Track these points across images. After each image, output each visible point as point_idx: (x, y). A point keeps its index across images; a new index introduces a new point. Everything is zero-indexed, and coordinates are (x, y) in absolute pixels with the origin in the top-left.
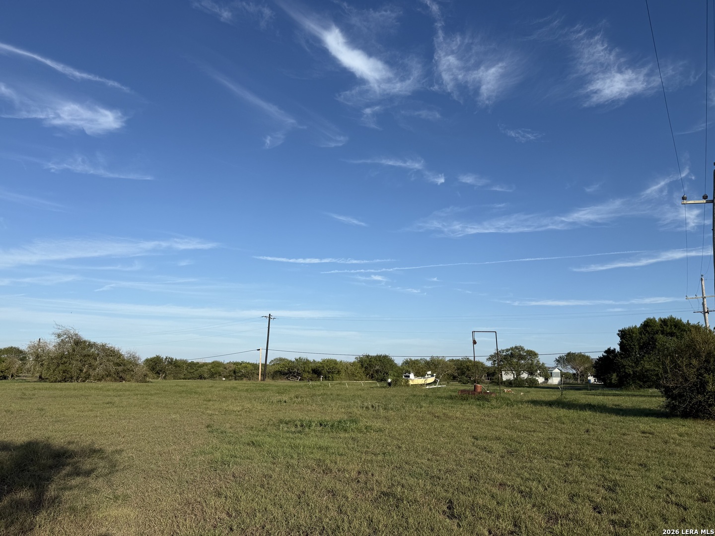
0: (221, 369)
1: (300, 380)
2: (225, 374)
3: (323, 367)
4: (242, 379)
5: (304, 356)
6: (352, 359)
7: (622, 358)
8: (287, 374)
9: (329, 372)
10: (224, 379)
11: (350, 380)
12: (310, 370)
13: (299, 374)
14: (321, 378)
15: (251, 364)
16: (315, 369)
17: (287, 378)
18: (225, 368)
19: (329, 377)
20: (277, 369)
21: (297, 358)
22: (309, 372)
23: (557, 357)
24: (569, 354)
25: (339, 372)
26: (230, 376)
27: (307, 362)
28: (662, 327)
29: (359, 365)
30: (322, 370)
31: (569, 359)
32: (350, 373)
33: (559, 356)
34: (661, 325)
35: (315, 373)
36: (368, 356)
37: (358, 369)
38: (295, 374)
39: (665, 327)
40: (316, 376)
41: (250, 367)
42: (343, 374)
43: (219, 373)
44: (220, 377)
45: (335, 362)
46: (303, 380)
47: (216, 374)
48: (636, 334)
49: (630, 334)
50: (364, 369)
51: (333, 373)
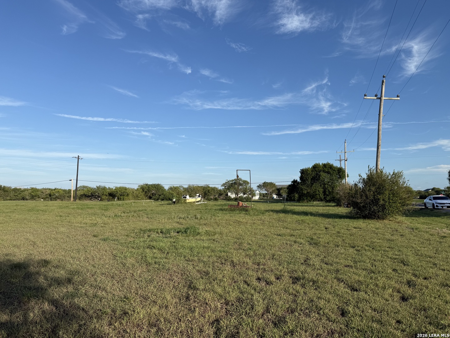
0: (39, 193)
1: (100, 200)
2: (43, 196)
3: (117, 192)
4: (56, 200)
5: (103, 185)
6: (136, 187)
7: (302, 185)
8: (90, 196)
9: (121, 195)
10: (42, 200)
11: (135, 200)
12: (107, 194)
13: (99, 197)
14: (116, 199)
15: (62, 190)
16: (111, 193)
17: (90, 199)
18: (42, 192)
19: (121, 198)
20: (82, 193)
21: (98, 185)
22: (106, 195)
23: (258, 185)
24: (265, 183)
25: (128, 195)
26: (46, 198)
27: (104, 188)
28: (324, 168)
29: (141, 190)
30: (116, 194)
31: (265, 185)
32: (135, 195)
33: (259, 184)
34: (323, 167)
35: (111, 196)
36: (147, 185)
37: (141, 193)
38: (96, 197)
39: (325, 168)
40: (111, 197)
41: (62, 192)
42: (130, 196)
43: (38, 196)
44: (39, 198)
45: (125, 189)
46: (102, 200)
47: (36, 196)
48: (310, 171)
49: (306, 172)
50: (144, 193)
51: (124, 195)
